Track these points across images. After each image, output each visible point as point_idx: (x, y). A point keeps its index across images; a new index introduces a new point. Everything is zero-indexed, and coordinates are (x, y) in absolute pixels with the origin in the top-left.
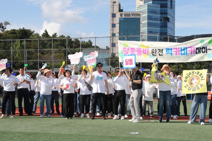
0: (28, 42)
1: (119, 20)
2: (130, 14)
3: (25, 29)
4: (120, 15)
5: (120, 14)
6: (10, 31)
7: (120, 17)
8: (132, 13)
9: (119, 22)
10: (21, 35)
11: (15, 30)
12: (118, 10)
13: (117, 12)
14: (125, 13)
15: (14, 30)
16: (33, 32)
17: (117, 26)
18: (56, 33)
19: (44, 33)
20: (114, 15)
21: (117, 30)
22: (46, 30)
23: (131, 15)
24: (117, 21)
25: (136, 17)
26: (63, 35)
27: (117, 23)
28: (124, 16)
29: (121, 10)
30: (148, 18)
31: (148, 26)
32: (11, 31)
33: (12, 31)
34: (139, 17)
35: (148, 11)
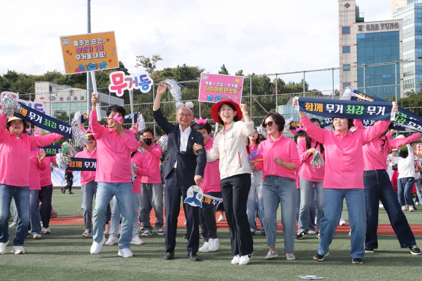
0: (193, 89)
1: (357, 39)
2: (377, 26)
3: (186, 66)
4: (358, 28)
5: (359, 26)
6: (161, 71)
7: (359, 32)
8: (382, 23)
9: (357, 42)
10: (181, 77)
11: (171, 69)
12: (355, 19)
13: (352, 24)
14: (368, 24)
15: (168, 69)
16: (202, 71)
17: (354, 49)
18: (242, 71)
19: (221, 71)
20: (345, 30)
21: (353, 57)
22: (224, 65)
23: (381, 28)
24: (352, 40)
25: (390, 30)
26: (254, 74)
27: (352, 45)
28: (365, 31)
29: (359, 20)
30: (416, 31)
31: (416, 47)
32: (163, 71)
33: (165, 72)
34: (397, 30)
35: (415, 18)
